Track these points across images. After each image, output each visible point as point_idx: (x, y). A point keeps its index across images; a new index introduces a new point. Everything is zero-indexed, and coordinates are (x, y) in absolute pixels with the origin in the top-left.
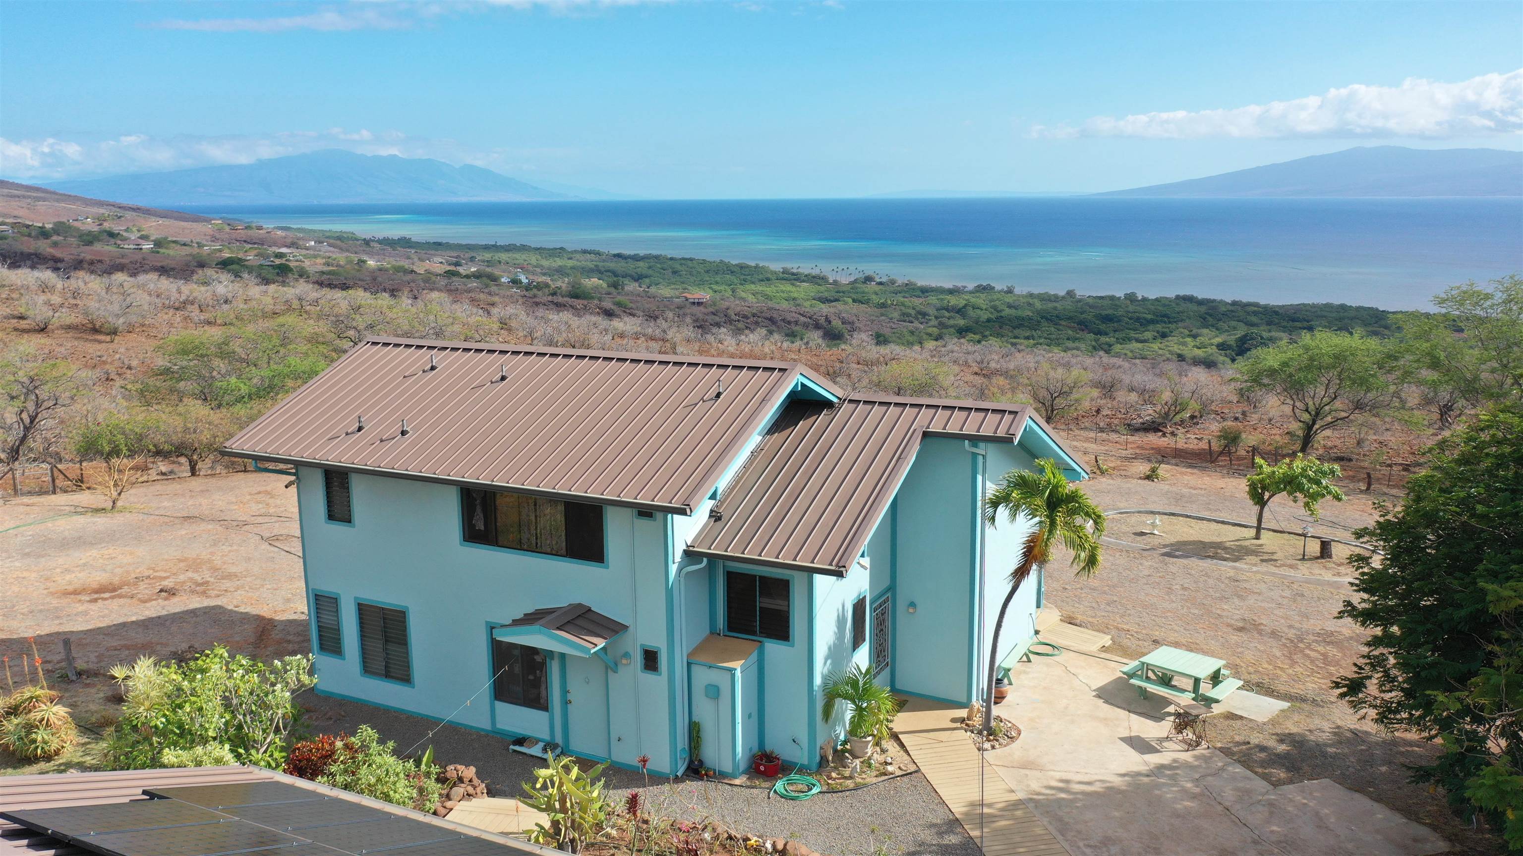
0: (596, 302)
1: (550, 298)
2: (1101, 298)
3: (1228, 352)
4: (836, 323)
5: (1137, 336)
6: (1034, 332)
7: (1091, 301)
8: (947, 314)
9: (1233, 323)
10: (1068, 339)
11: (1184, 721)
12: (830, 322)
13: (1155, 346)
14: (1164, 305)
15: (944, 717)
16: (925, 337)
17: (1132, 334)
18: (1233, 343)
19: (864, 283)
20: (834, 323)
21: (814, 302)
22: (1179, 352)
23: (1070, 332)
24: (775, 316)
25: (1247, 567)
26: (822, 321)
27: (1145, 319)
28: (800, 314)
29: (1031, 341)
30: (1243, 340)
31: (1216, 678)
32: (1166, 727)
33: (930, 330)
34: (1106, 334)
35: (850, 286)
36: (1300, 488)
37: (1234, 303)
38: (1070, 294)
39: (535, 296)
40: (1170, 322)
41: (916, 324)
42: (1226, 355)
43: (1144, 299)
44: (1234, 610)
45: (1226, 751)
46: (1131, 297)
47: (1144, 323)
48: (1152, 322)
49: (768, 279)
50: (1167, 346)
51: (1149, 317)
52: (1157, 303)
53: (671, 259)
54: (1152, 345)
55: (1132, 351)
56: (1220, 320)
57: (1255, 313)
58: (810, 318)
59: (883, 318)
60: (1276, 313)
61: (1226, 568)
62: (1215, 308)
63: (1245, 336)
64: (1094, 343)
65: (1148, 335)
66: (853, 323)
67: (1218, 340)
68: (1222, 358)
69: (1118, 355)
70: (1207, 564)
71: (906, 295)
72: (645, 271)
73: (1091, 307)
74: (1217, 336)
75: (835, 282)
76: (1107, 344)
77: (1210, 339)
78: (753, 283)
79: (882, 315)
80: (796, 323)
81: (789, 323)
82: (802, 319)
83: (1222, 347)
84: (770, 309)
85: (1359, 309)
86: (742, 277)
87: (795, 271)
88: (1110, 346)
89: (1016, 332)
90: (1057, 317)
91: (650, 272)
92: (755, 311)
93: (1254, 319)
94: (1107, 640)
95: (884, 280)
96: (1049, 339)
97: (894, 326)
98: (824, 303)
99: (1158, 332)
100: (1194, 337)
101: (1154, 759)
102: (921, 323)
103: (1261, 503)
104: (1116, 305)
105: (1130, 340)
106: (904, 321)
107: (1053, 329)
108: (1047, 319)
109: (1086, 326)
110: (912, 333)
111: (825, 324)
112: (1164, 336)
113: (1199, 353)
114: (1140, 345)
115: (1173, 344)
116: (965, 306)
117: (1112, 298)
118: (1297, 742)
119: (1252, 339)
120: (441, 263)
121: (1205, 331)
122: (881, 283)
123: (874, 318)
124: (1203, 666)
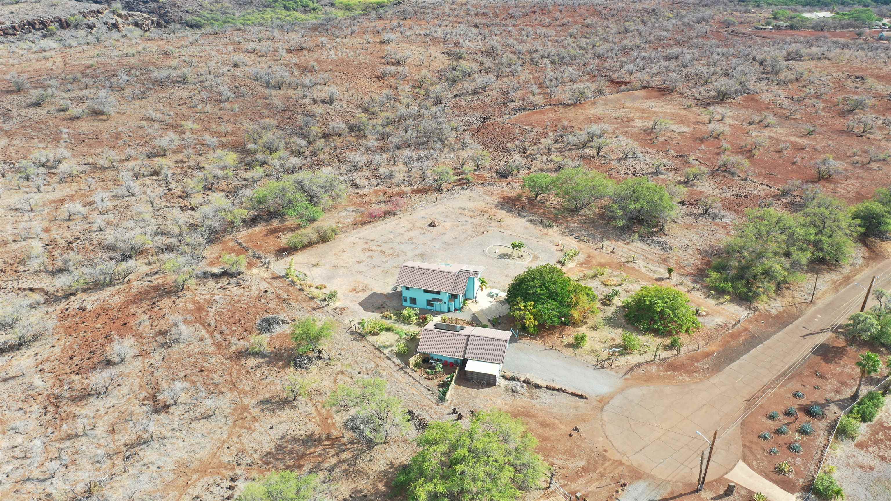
15: (471, 301)
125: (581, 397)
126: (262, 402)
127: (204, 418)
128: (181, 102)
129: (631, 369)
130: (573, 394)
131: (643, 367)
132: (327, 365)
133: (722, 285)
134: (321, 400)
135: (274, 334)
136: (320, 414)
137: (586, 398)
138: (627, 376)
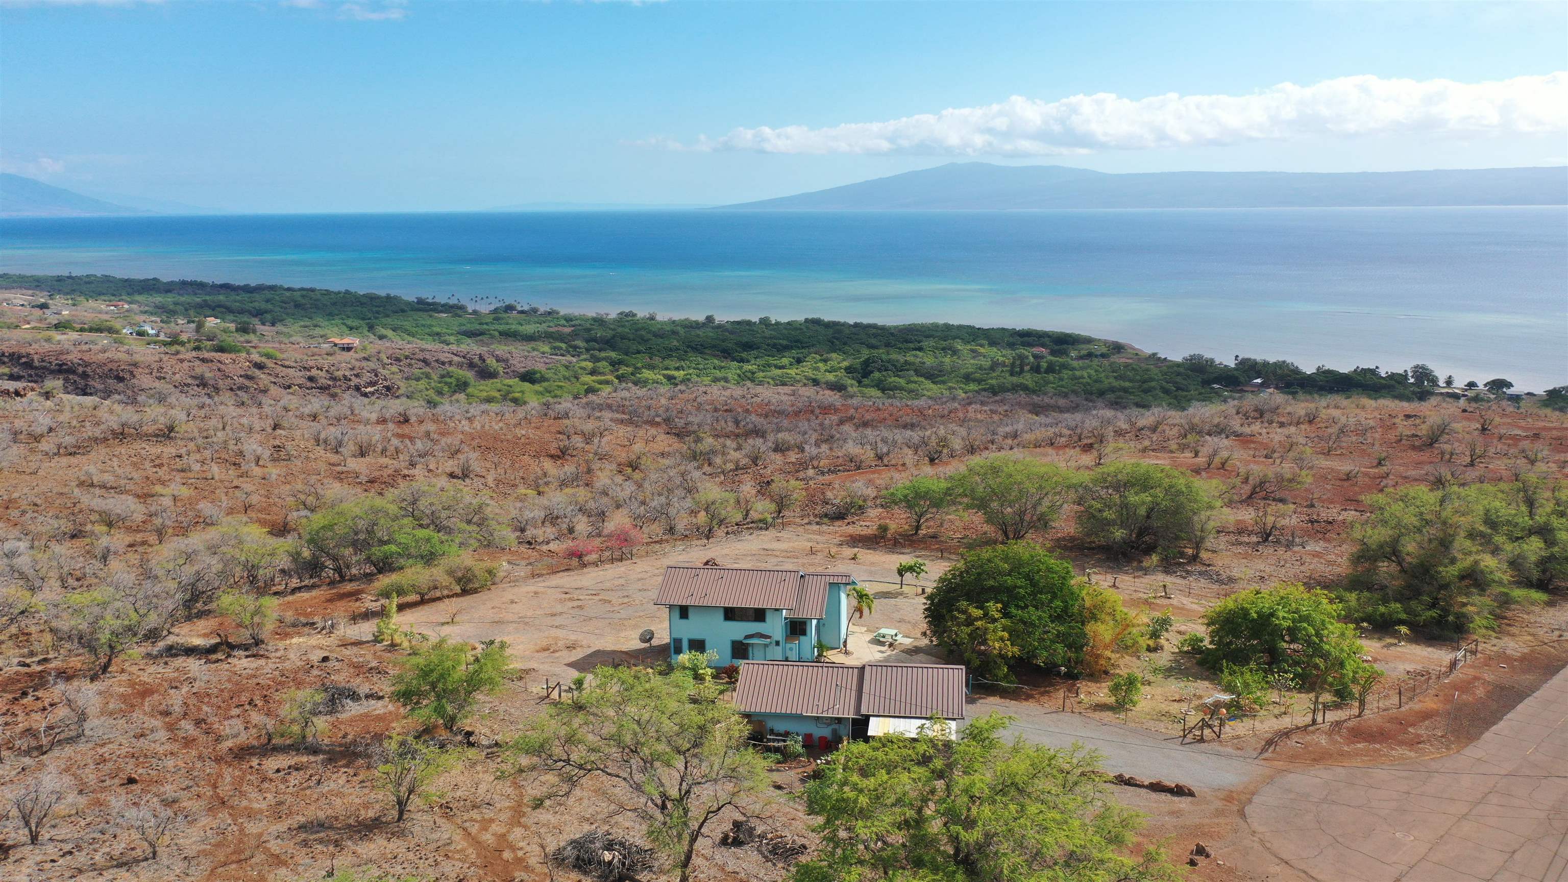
0: (244, 355)
1: (194, 354)
2: (738, 323)
3: (855, 375)
4: (491, 362)
5: (775, 362)
6: (683, 363)
7: (729, 326)
8: (597, 346)
9: (857, 346)
10: (714, 368)
11: (891, 645)
12: (484, 361)
13: (792, 372)
14: (796, 329)
15: (835, 651)
16: (580, 371)
17: (771, 360)
18: (858, 366)
19: (506, 311)
20: (488, 361)
21: (460, 337)
22: (814, 377)
23: (716, 361)
24: (428, 357)
25: (900, 601)
26: (476, 360)
27: (781, 345)
28: (453, 353)
29: (682, 372)
30: (866, 363)
31: (896, 635)
32: (886, 648)
33: (584, 364)
34: (748, 361)
35: (493, 316)
36: (914, 571)
37: (856, 325)
38: (710, 319)
39: (178, 353)
40: (803, 348)
41: (569, 358)
42: (853, 378)
43: (777, 323)
44: (897, 616)
45: (903, 651)
46: (765, 322)
47: (781, 349)
48: (787, 348)
49: (403, 311)
50: (803, 371)
51: (785, 342)
52: (789, 327)
53: (289, 289)
54: (789, 371)
55: (773, 379)
56: (845, 344)
57: (875, 336)
58: (464, 357)
59: (536, 353)
60: (892, 334)
61: (893, 601)
62: (840, 332)
63: (868, 359)
64: (738, 371)
65: (785, 361)
66: (507, 360)
67: (845, 364)
68: (849, 382)
69: (761, 383)
70: (886, 600)
71: (551, 324)
72: (264, 306)
73: (731, 333)
74: (844, 360)
75: (475, 312)
76: (750, 371)
77: (839, 363)
78: (388, 316)
79: (534, 350)
80: (450, 363)
81: (443, 363)
82: (456, 359)
83: (849, 370)
84: (422, 350)
85: (960, 327)
86: (375, 309)
87: (430, 300)
88: (753, 373)
89: (667, 362)
90: (702, 345)
91: (270, 306)
92: (407, 353)
93: (873, 341)
94: (865, 629)
95: (526, 308)
96: (698, 369)
97: (547, 361)
98: (469, 337)
99: (793, 358)
100: (825, 361)
101: (885, 655)
102: (573, 356)
103: (902, 576)
104: (753, 331)
105: (769, 366)
106: (556, 355)
107: (700, 359)
108: (692, 348)
109: (729, 354)
110: (567, 367)
111: (479, 363)
112: (799, 361)
113: (831, 377)
114: (779, 372)
115: (806, 369)
116: (614, 337)
117: (749, 323)
118: (915, 647)
119: (874, 362)
120: (22, 305)
121: (834, 355)
122: (522, 312)
123: (526, 353)
124: (893, 632)
125: (1179, 791)
126: (302, 828)
127: (120, 866)
128: (157, 462)
129: (1270, 742)
130: (1157, 788)
131: (1295, 738)
132: (489, 756)
133: (1382, 609)
134: (478, 817)
135: (343, 716)
136: (476, 842)
137: (1191, 794)
138: (1266, 755)
